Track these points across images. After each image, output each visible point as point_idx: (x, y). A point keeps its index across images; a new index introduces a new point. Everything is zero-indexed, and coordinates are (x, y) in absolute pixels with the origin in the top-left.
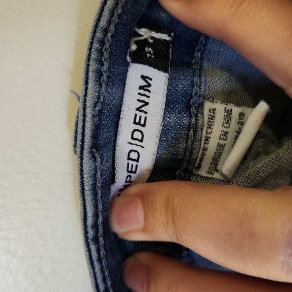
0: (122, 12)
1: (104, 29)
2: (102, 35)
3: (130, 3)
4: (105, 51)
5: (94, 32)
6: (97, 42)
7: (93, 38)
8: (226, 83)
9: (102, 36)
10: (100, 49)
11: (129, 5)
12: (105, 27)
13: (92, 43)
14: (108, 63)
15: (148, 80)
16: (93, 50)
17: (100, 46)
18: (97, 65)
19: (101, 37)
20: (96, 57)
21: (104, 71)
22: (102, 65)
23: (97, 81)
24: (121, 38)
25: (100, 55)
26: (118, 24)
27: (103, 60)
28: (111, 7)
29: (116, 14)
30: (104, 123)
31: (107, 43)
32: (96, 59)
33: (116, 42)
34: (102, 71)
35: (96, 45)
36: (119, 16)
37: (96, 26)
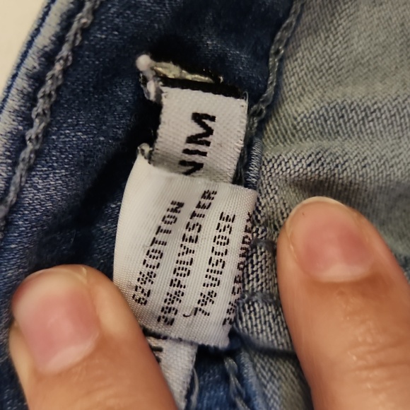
0: (92, 24)
1: (46, 53)
2: (40, 64)
3: (114, 5)
4: (42, 97)
5: (24, 55)
6: (25, 78)
7: (19, 67)
8: (309, 165)
9: (38, 67)
10: (29, 93)
11: (113, 10)
12: (47, 49)
13: (14, 76)
14: (43, 125)
15: (207, 122)
16: (13, 91)
17: (30, 86)
18: (15, 123)
19: (35, 68)
20: (17, 108)
21: (30, 139)
22: (30, 124)
23: (8, 157)
24: (86, 77)
25: (28, 104)
26: (81, 46)
27: (33, 116)
28: (65, 9)
29: (75, 26)
30: (13, 246)
31: (50, 82)
32: (15, 111)
33: (73, 84)
34: (27, 138)
35: (21, 83)
36: (85, 31)
37: (30, 44)
